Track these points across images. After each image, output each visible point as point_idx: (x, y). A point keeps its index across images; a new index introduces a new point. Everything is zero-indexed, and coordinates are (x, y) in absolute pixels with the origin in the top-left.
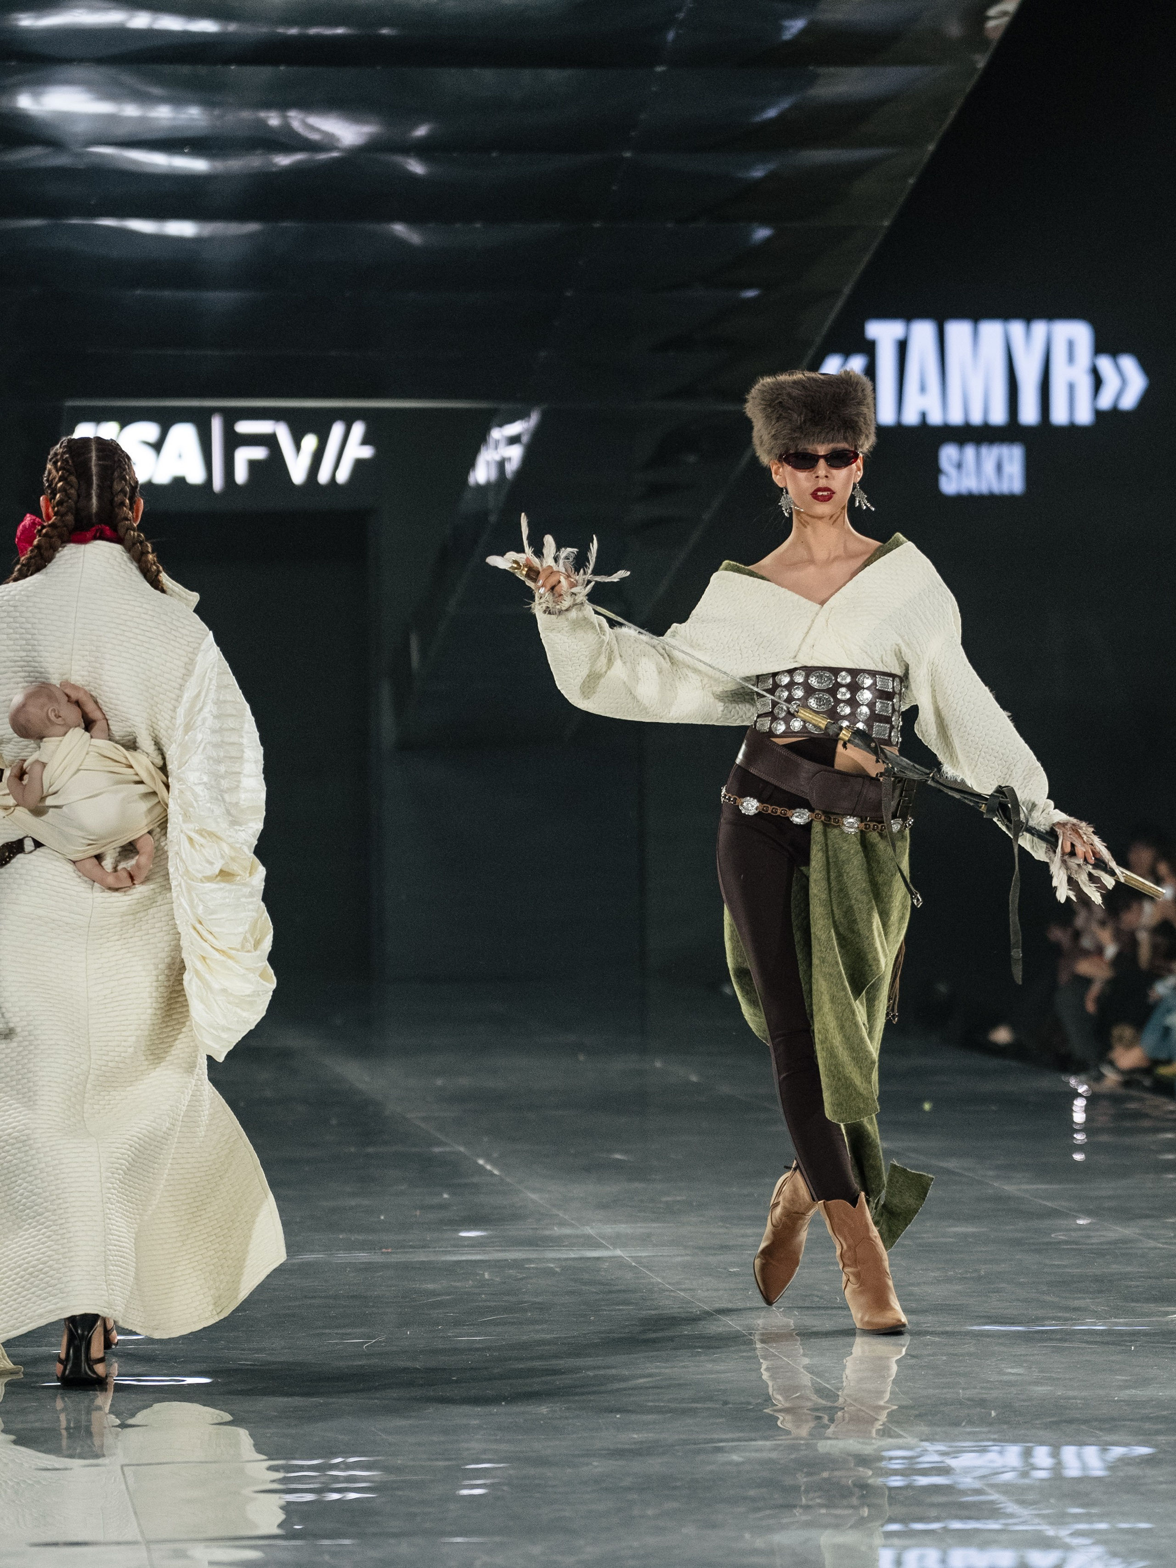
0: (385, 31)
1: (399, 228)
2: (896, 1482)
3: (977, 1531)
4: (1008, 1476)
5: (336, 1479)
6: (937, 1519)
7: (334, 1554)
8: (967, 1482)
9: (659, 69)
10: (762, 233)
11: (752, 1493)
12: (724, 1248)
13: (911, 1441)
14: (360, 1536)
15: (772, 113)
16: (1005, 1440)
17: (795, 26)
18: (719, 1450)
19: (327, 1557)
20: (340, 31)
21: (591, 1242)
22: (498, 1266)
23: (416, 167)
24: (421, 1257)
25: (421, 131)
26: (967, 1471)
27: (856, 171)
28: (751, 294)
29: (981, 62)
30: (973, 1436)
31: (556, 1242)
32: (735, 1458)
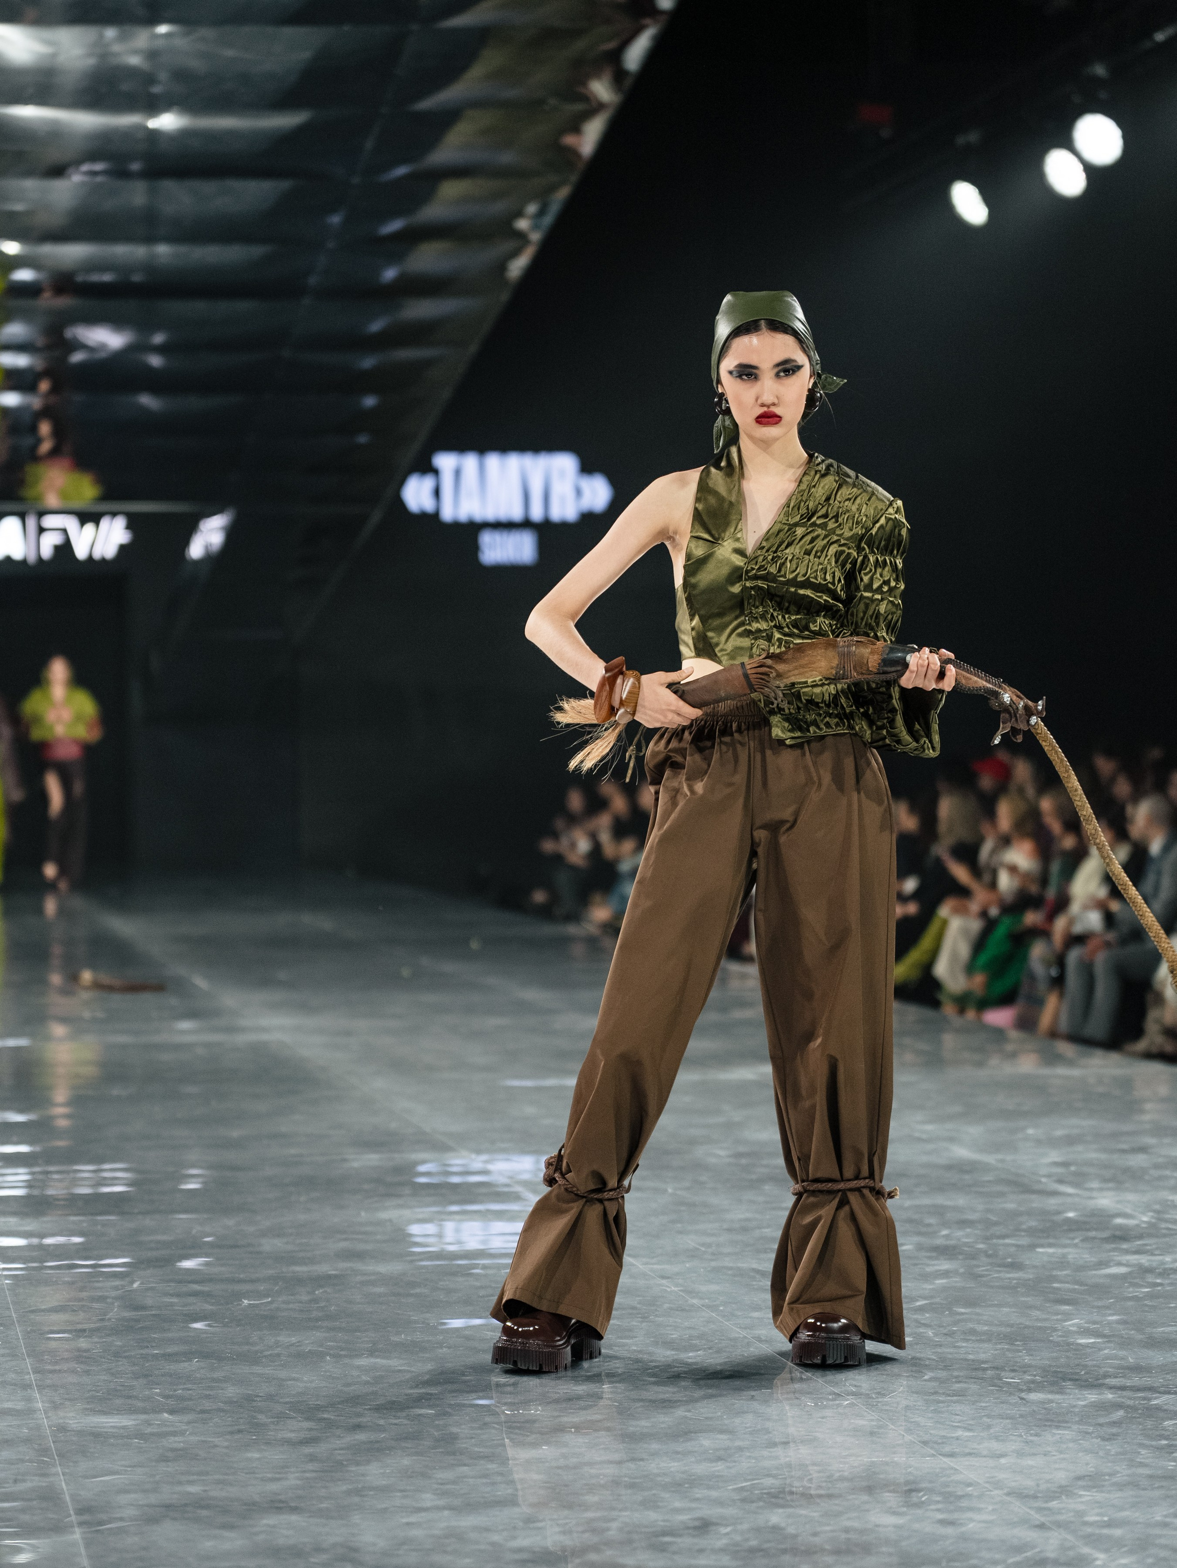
0: (137, 278)
1: (146, 400)
2: (455, 1180)
3: (507, 1211)
4: (526, 1177)
5: (105, 1178)
6: (481, 1202)
7: (104, 1225)
8: (502, 1180)
9: (306, 301)
10: (370, 401)
11: (366, 1186)
12: (348, 1033)
13: (464, 1153)
14: (122, 1213)
15: (376, 326)
16: (524, 1152)
17: (390, 274)
18: (345, 1160)
19: (99, 1227)
20: (107, 277)
21: (264, 1030)
22: (207, 1045)
23: (155, 361)
24: (157, 1039)
25: (158, 339)
26: (500, 1173)
27: (427, 364)
28: (363, 439)
29: (505, 297)
30: (504, 1151)
31: (243, 1030)
32: (355, 1165)
